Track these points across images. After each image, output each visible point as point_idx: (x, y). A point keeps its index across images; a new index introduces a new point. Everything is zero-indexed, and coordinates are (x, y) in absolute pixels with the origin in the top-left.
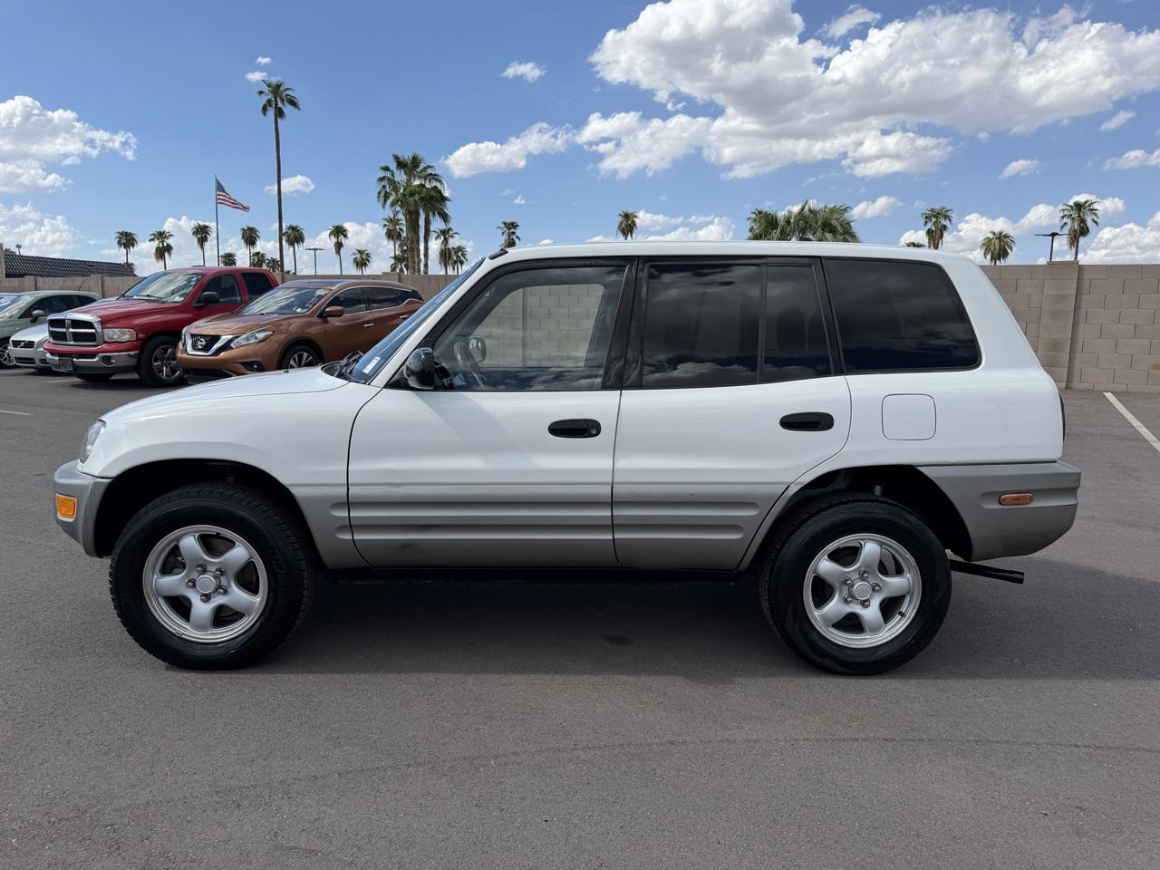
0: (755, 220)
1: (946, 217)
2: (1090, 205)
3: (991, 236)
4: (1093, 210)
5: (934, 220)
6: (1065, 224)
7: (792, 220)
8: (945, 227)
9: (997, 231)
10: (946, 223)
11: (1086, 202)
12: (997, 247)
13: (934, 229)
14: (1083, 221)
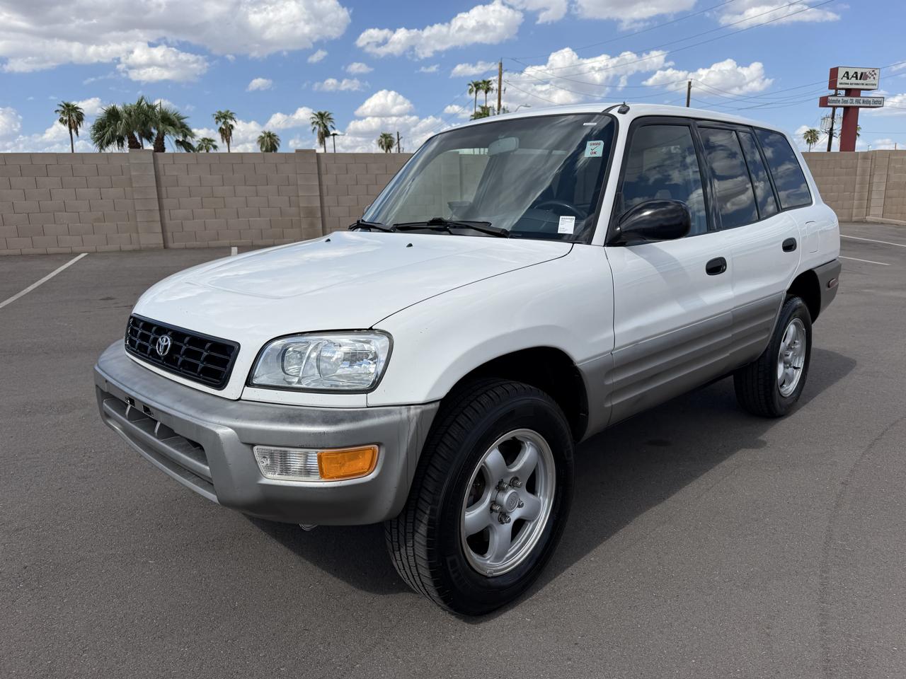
0: (63, 112)
1: (232, 118)
2: (328, 115)
3: (263, 135)
4: (330, 119)
5: (223, 120)
6: (315, 128)
7: (132, 113)
8: (232, 126)
9: (267, 131)
10: (232, 123)
11: (325, 113)
12: (269, 144)
13: (224, 127)
14: (325, 126)
